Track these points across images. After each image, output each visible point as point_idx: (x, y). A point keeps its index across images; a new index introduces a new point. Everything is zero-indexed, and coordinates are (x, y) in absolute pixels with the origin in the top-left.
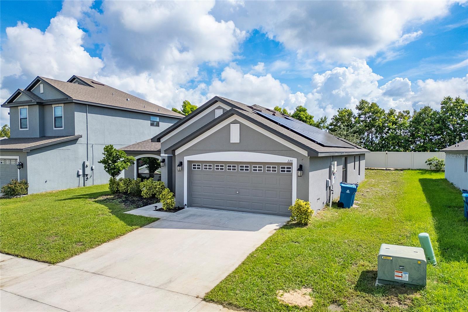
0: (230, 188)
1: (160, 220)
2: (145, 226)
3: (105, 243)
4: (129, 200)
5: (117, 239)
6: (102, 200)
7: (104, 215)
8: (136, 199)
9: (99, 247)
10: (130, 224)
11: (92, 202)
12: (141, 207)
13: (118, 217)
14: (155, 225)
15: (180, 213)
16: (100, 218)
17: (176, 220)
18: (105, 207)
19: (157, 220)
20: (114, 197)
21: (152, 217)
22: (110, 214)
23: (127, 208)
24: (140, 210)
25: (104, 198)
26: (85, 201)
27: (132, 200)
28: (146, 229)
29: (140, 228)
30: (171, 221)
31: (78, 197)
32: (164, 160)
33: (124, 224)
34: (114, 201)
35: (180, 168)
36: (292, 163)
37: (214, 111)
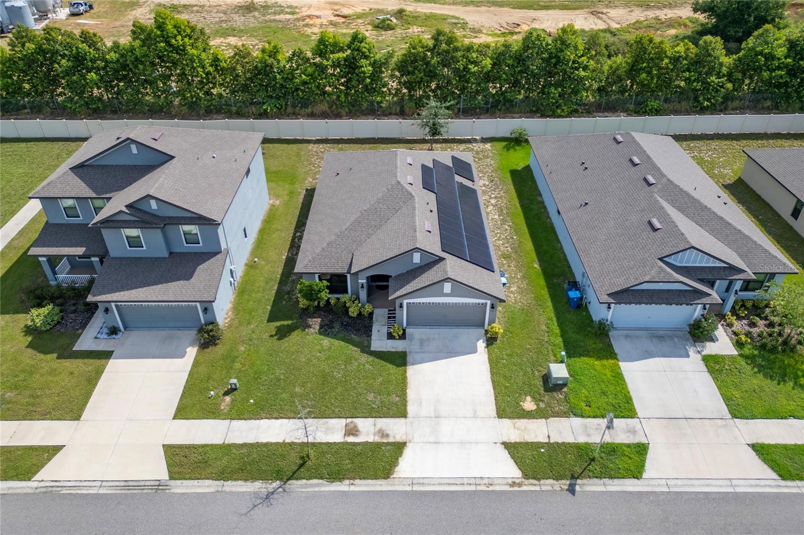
0: (439, 314)
1: (408, 353)
2: (408, 364)
3: (407, 391)
4: (345, 323)
5: (409, 385)
6: (320, 328)
7: (365, 358)
8: (346, 319)
9: (408, 395)
10: (398, 366)
11: (322, 337)
12: (371, 335)
13: (378, 358)
14: (411, 360)
15: (411, 340)
16: (368, 362)
17: (419, 351)
18: (346, 344)
19: (406, 354)
20: (323, 321)
21: (397, 350)
22: (366, 355)
23: (362, 339)
24: (377, 342)
25: (315, 323)
26: (308, 334)
27: (348, 325)
28: (411, 367)
29: (407, 368)
30: (416, 352)
31: (284, 325)
32: (362, 285)
33: (394, 367)
34: (337, 330)
35: (401, 308)
36: (487, 303)
37: (412, 253)
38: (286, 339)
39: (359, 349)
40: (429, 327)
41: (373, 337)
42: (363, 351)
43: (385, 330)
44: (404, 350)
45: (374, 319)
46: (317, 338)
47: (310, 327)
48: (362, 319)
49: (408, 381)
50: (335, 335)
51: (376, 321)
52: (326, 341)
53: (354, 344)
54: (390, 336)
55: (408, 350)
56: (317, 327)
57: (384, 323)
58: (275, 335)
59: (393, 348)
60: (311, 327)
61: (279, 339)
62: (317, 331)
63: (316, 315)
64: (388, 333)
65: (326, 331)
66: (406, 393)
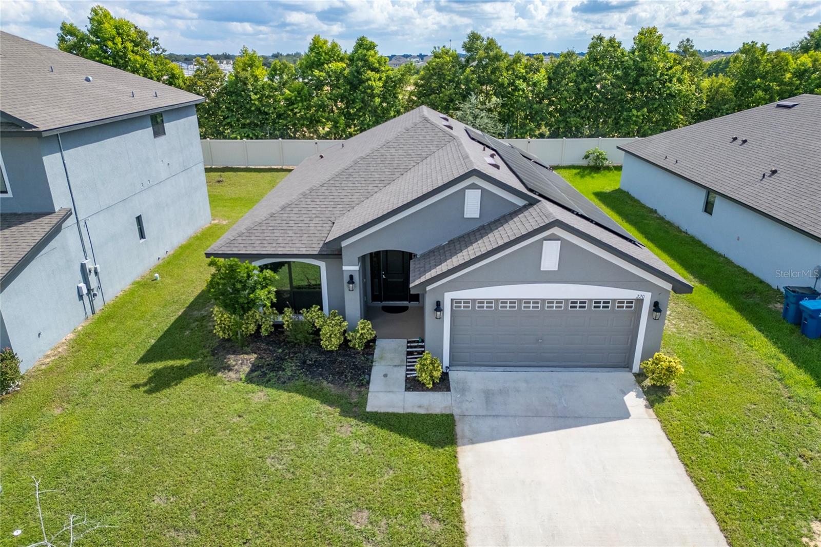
0: (525, 335)
1: (456, 418)
2: (459, 441)
3: (463, 505)
4: (309, 362)
5: (466, 489)
6: (252, 371)
7: (350, 428)
8: (314, 355)
9: (466, 516)
10: (434, 444)
11: (251, 386)
12: (368, 382)
13: (382, 428)
14: (468, 433)
15: (463, 391)
16: (356, 437)
17: (485, 413)
18: (307, 399)
19: (453, 421)
20: (262, 358)
21: (430, 412)
22: (353, 422)
23: (346, 391)
24: (381, 395)
25: (243, 363)
26: (221, 382)
27: (317, 364)
28: (469, 447)
29: (459, 449)
30: (478, 416)
31: (172, 367)
32: (351, 277)
33: (426, 447)
34: (290, 374)
35: (439, 313)
36: (643, 300)
37: (462, 192)
38: (167, 391)
39: (338, 410)
40: (502, 369)
41: (372, 387)
42: (345, 413)
43: (400, 374)
44: (448, 412)
45: (375, 356)
46: (240, 388)
47: (229, 368)
48: (350, 355)
49: (463, 480)
50: (284, 383)
51: (381, 358)
52: (260, 395)
53: (327, 400)
54: (413, 384)
55: (456, 412)
56: (246, 369)
57: (397, 362)
58: (145, 385)
59: (420, 407)
60: (230, 370)
61: (150, 392)
62: (243, 377)
63: (249, 350)
64: (407, 379)
65: (265, 374)
66: (461, 511)
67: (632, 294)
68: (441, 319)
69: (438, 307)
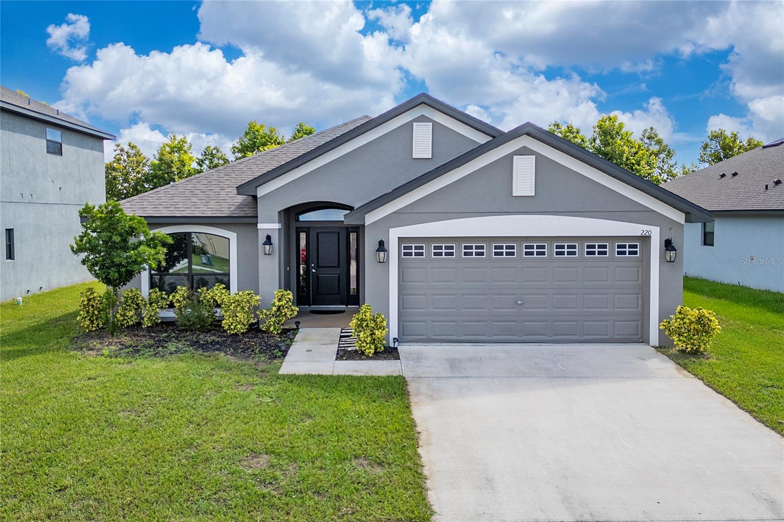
0: (499, 294)
1: (408, 379)
2: (413, 400)
5: (423, 437)
6: (121, 349)
7: (252, 387)
9: (425, 461)
12: (283, 356)
14: (425, 391)
15: (418, 359)
16: (259, 393)
19: (405, 384)
21: (372, 375)
22: (258, 381)
23: (252, 361)
24: (301, 363)
25: (111, 344)
30: (438, 378)
32: (269, 237)
35: (382, 254)
36: (650, 237)
37: (410, 125)
41: (291, 358)
43: (330, 350)
44: (397, 374)
45: (297, 339)
49: (419, 429)
50: (164, 356)
51: (305, 340)
53: (221, 366)
55: (408, 373)
57: (326, 342)
59: (356, 371)
62: (107, 353)
64: (339, 351)
65: (137, 351)
67: (635, 229)
68: (385, 262)
69: (382, 246)
